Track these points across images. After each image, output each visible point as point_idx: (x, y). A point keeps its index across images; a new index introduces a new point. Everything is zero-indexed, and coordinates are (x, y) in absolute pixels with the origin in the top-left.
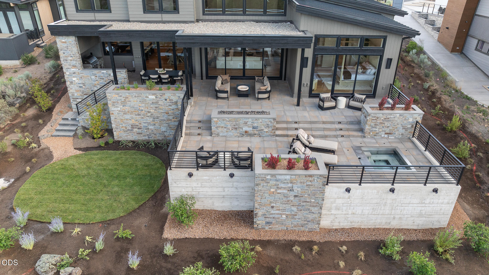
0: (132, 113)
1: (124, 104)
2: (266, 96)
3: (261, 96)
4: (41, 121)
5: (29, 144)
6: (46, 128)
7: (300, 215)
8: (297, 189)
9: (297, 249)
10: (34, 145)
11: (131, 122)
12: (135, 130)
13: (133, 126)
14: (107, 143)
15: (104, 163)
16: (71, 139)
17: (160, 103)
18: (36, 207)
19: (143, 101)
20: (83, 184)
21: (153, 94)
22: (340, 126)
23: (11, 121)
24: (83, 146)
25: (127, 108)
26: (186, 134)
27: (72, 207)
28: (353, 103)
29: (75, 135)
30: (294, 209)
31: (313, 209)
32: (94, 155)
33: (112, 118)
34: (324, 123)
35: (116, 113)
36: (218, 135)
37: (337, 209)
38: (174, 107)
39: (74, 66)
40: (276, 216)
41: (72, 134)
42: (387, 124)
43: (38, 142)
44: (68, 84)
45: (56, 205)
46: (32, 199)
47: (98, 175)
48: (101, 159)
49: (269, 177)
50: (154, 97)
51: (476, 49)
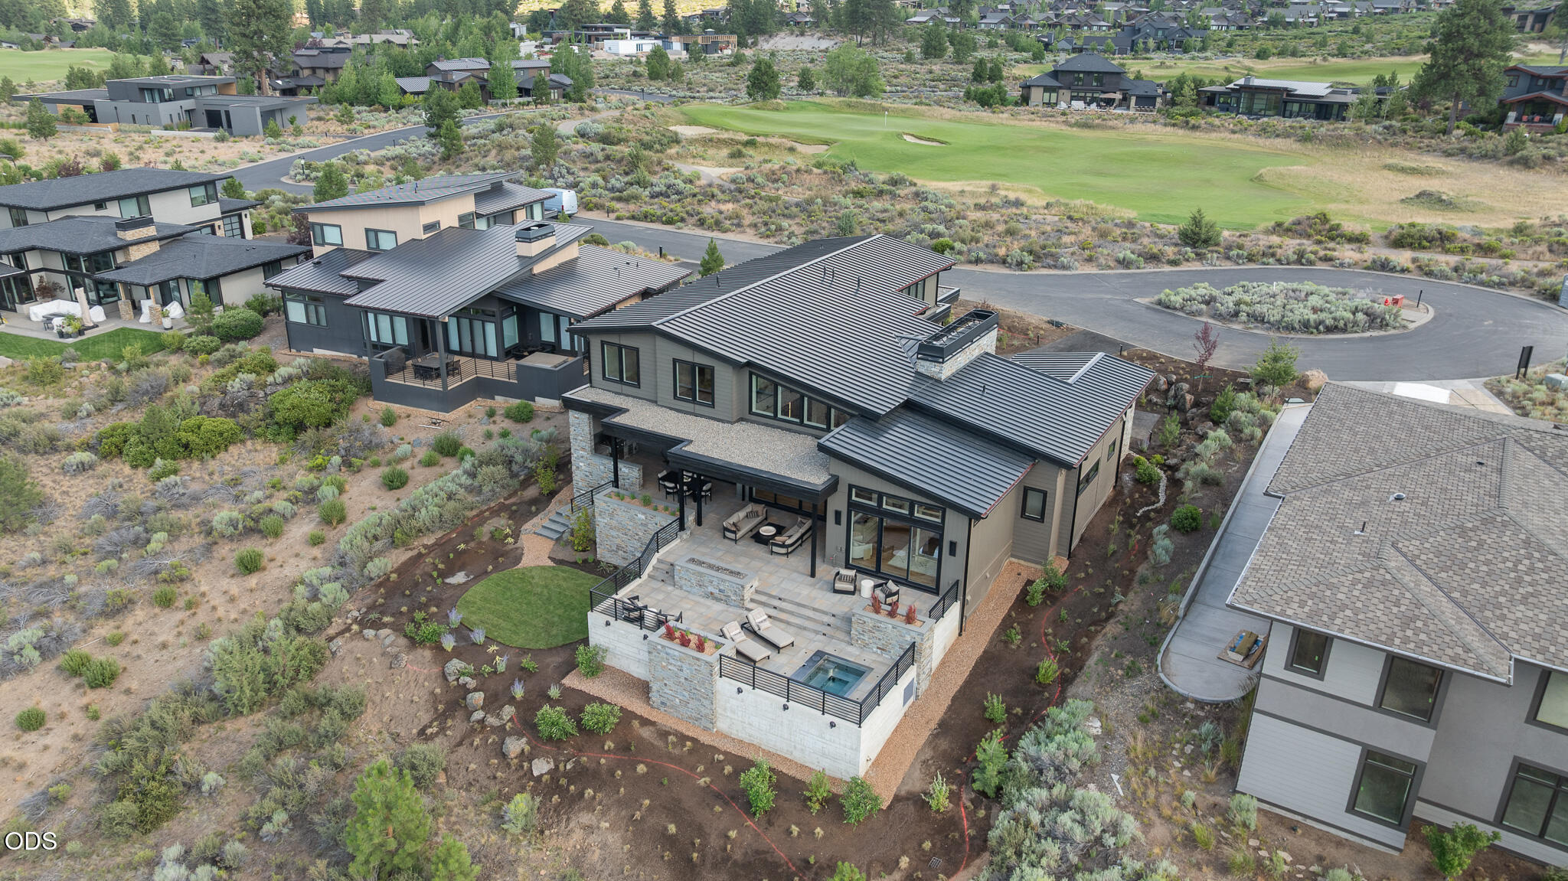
0: (618, 530)
1: (611, 516)
2: (783, 551)
3: (775, 549)
4: (533, 508)
5: (507, 536)
6: (535, 520)
7: (693, 704)
8: (686, 672)
9: (671, 738)
10: (510, 540)
11: (618, 541)
12: (620, 552)
13: (619, 547)
14: (585, 561)
15: (564, 584)
16: (551, 544)
17: (650, 526)
18: (474, 613)
19: (632, 519)
20: (529, 604)
21: (644, 514)
22: (831, 620)
23: (505, 499)
24: (560, 556)
25: (614, 523)
26: (650, 576)
27: (504, 624)
29: (558, 540)
30: (686, 694)
31: (706, 703)
32: (563, 571)
33: (598, 531)
34: (814, 609)
35: (602, 525)
36: (681, 588)
37: (733, 712)
39: (583, 449)
40: (670, 697)
41: (556, 536)
42: (877, 634)
43: (516, 535)
44: (574, 468)
45: (491, 616)
46: (475, 603)
47: (549, 599)
48: (565, 579)
49: (659, 647)
50: (643, 517)
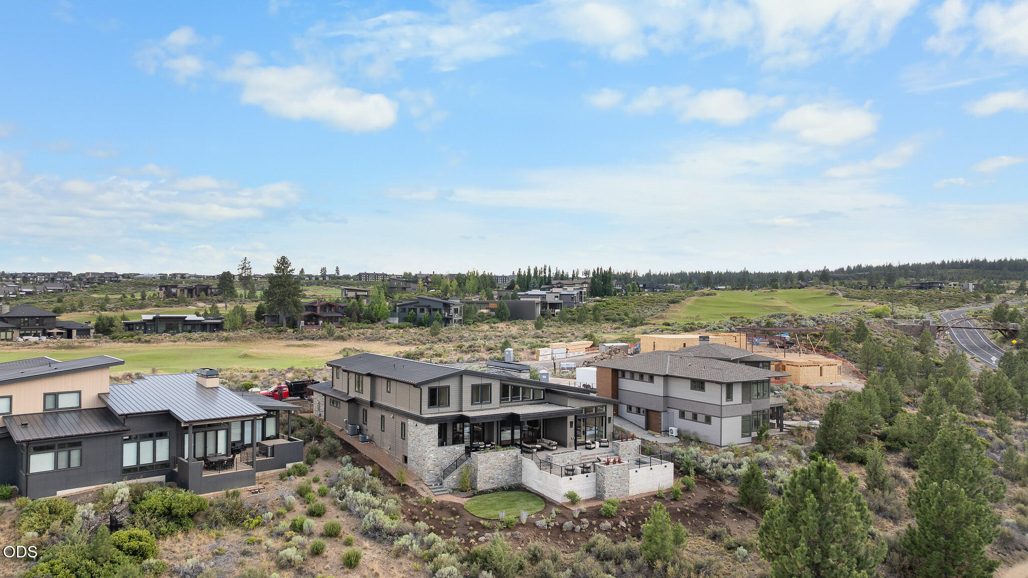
0: (490, 469)
6: (423, 493)
10: (433, 501)
16: (453, 495)
19: (497, 460)
21: (504, 453)
28: (602, 444)
29: (450, 493)
31: (627, 485)
35: (481, 469)
37: (634, 483)
38: (514, 460)
41: (446, 492)
50: (503, 456)
51: (627, 412)
